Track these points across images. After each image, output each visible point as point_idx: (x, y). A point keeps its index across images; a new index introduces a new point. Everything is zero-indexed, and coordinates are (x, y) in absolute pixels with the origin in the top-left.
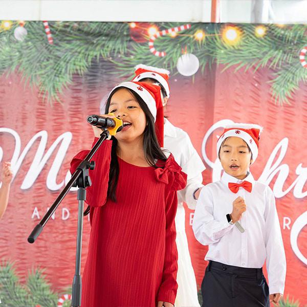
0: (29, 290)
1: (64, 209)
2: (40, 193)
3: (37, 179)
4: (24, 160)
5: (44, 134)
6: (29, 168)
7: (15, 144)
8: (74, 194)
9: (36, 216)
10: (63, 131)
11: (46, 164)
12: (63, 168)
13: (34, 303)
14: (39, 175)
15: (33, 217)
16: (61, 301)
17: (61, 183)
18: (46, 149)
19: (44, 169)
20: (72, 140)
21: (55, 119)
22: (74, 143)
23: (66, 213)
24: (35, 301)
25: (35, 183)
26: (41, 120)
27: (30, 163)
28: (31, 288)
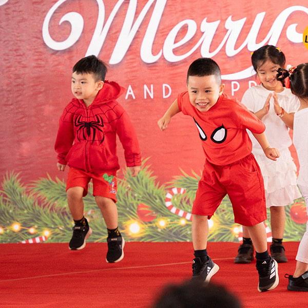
0: (129, 186)
1: (164, 85)
2: (134, 67)
3: (128, 50)
6: (117, 38)
7: (98, 10)
8: (175, 65)
9: (130, 96)
11: (138, 31)
12: (160, 35)
13: (136, 201)
14: (130, 46)
15: (127, 98)
16: (169, 196)
17: (158, 54)
18: (137, 13)
19: (135, 38)
23: (167, 90)
24: (137, 198)
25: (126, 55)
27: (119, 31)
28: (131, 184)
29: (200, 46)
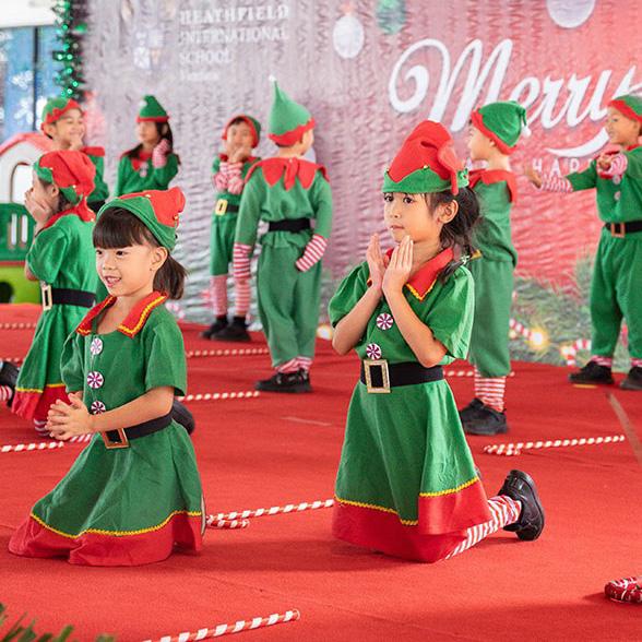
4: (454, 87)
5: (477, 45)
10: (500, 38)
18: (481, 68)
20: (512, 52)
21: (490, 21)
22: (515, 55)
26: (473, 24)
27: (462, 90)
29: (542, 110)
